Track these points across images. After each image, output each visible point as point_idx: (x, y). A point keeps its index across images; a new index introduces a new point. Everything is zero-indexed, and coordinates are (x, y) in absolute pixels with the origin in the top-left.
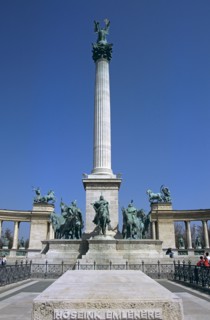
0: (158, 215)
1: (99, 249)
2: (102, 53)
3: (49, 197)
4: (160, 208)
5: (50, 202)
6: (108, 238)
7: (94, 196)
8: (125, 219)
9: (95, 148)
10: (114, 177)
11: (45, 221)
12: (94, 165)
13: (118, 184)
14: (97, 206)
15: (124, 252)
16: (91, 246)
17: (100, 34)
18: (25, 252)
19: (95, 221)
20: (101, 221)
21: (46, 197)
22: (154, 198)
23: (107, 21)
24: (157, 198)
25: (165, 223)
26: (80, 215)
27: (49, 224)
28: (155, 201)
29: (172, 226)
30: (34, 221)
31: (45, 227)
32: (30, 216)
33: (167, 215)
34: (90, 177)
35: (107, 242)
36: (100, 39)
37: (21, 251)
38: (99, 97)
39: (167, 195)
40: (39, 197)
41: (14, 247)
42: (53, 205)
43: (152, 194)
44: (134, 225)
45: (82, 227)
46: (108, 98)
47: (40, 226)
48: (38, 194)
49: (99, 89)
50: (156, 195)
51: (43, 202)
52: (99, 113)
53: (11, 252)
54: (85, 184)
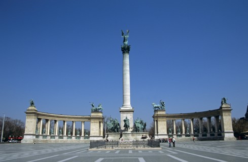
0: (158, 117)
1: (126, 136)
2: (126, 50)
3: (99, 108)
4: (159, 113)
5: (100, 110)
6: (129, 132)
7: (124, 116)
8: (135, 125)
9: (123, 96)
10: (131, 109)
11: (98, 121)
12: (123, 103)
13: (133, 111)
14: (125, 121)
15: (134, 137)
16: (123, 135)
17: (124, 38)
18: (88, 137)
19: (124, 126)
20: (126, 126)
21: (98, 108)
22: (156, 107)
23: (128, 31)
24: (158, 107)
25: (162, 121)
26: (119, 124)
27: (100, 122)
28: (157, 109)
29: (165, 123)
30: (92, 121)
31: (98, 124)
32: (90, 119)
33: (163, 116)
34: (122, 109)
35: (129, 134)
36: (124, 41)
37: (86, 137)
38: (125, 72)
39: (163, 106)
40: (94, 108)
41: (83, 135)
42: (101, 112)
43: (155, 106)
44: (138, 127)
45: (120, 128)
46: (129, 73)
47: (95, 124)
48: (93, 106)
49: (124, 69)
50: (157, 106)
51: (96, 111)
52: (125, 80)
53: (81, 138)
54: (120, 111)
